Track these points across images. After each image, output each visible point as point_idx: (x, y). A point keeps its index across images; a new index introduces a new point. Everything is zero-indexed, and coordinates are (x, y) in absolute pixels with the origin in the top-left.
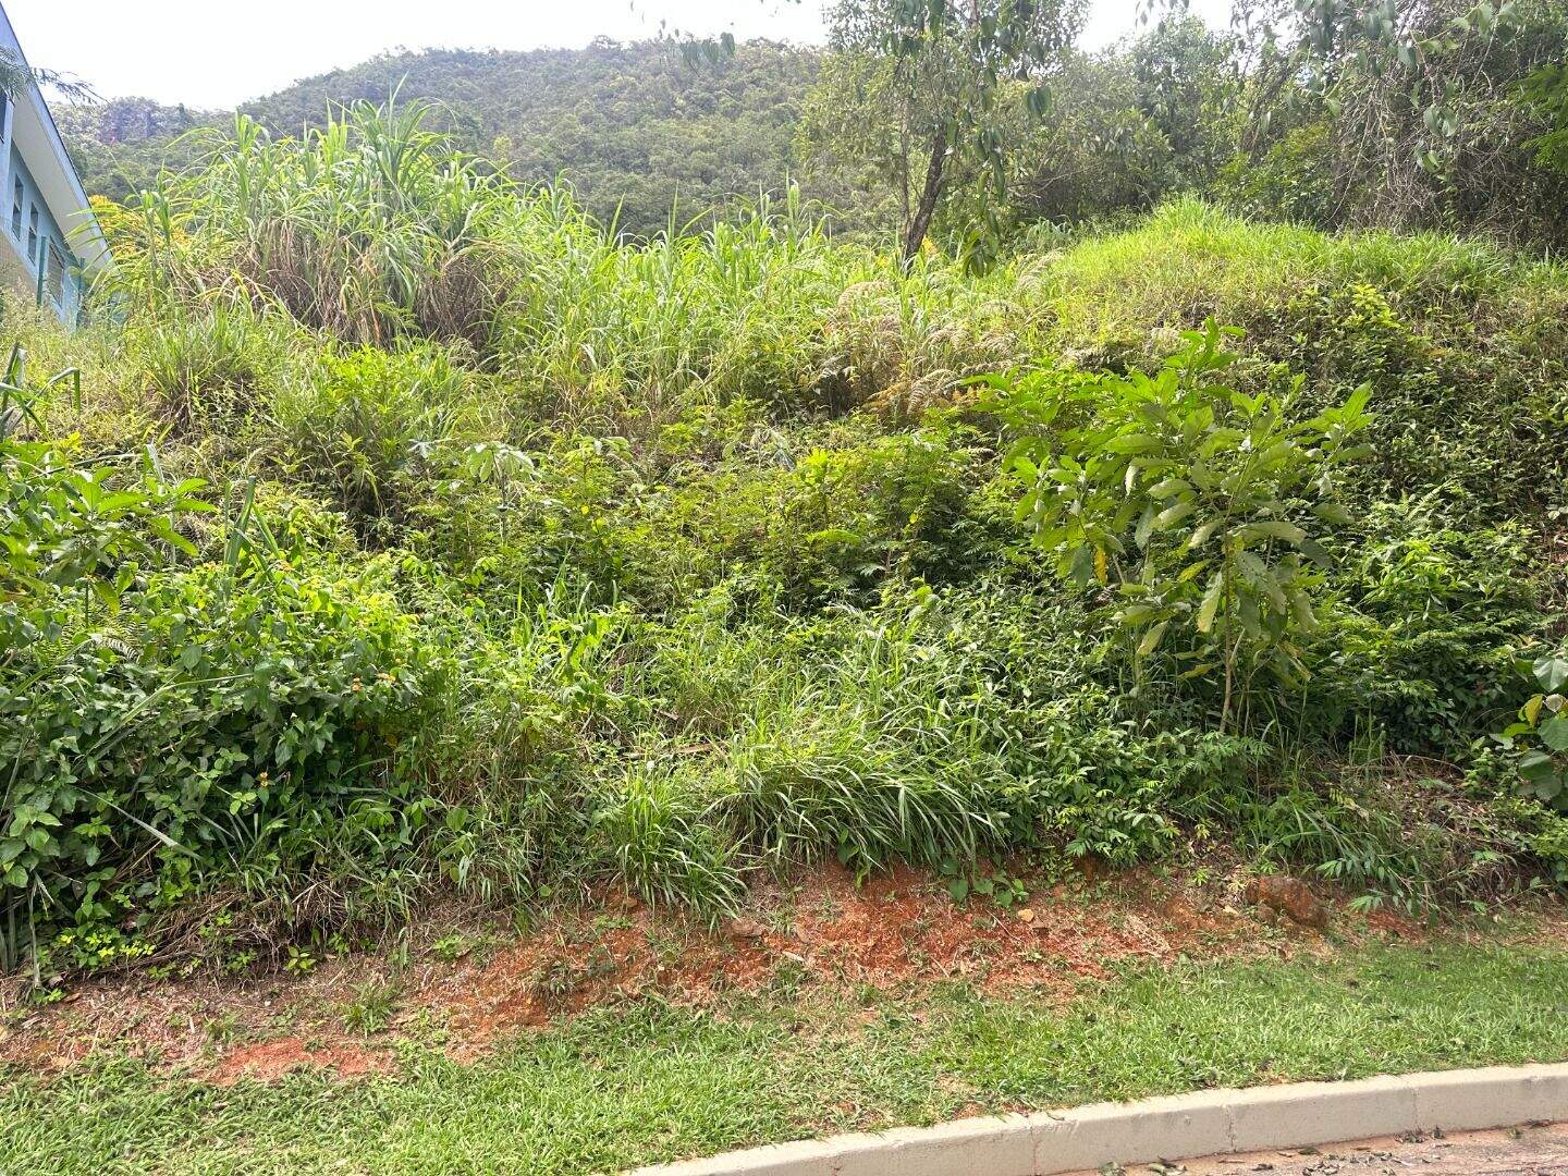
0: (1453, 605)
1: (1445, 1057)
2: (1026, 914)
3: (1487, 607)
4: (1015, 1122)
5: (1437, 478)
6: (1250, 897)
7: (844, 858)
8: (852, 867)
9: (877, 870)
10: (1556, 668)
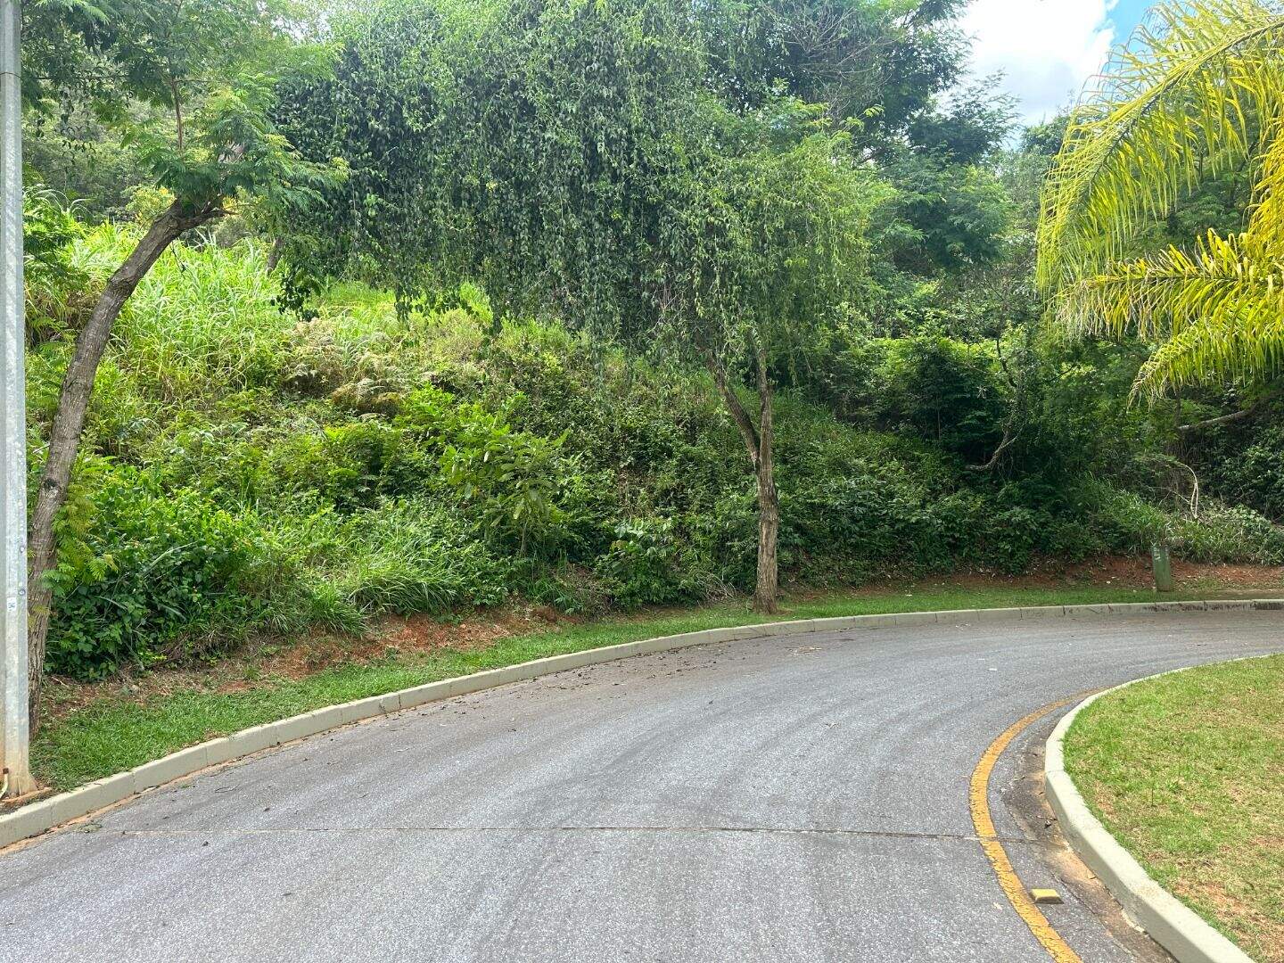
0: (589, 505)
1: (597, 645)
2: (463, 626)
3: (600, 505)
4: (493, 671)
5: (582, 448)
6: (533, 614)
7: (399, 612)
8: (403, 614)
9: (414, 614)
10: (622, 530)
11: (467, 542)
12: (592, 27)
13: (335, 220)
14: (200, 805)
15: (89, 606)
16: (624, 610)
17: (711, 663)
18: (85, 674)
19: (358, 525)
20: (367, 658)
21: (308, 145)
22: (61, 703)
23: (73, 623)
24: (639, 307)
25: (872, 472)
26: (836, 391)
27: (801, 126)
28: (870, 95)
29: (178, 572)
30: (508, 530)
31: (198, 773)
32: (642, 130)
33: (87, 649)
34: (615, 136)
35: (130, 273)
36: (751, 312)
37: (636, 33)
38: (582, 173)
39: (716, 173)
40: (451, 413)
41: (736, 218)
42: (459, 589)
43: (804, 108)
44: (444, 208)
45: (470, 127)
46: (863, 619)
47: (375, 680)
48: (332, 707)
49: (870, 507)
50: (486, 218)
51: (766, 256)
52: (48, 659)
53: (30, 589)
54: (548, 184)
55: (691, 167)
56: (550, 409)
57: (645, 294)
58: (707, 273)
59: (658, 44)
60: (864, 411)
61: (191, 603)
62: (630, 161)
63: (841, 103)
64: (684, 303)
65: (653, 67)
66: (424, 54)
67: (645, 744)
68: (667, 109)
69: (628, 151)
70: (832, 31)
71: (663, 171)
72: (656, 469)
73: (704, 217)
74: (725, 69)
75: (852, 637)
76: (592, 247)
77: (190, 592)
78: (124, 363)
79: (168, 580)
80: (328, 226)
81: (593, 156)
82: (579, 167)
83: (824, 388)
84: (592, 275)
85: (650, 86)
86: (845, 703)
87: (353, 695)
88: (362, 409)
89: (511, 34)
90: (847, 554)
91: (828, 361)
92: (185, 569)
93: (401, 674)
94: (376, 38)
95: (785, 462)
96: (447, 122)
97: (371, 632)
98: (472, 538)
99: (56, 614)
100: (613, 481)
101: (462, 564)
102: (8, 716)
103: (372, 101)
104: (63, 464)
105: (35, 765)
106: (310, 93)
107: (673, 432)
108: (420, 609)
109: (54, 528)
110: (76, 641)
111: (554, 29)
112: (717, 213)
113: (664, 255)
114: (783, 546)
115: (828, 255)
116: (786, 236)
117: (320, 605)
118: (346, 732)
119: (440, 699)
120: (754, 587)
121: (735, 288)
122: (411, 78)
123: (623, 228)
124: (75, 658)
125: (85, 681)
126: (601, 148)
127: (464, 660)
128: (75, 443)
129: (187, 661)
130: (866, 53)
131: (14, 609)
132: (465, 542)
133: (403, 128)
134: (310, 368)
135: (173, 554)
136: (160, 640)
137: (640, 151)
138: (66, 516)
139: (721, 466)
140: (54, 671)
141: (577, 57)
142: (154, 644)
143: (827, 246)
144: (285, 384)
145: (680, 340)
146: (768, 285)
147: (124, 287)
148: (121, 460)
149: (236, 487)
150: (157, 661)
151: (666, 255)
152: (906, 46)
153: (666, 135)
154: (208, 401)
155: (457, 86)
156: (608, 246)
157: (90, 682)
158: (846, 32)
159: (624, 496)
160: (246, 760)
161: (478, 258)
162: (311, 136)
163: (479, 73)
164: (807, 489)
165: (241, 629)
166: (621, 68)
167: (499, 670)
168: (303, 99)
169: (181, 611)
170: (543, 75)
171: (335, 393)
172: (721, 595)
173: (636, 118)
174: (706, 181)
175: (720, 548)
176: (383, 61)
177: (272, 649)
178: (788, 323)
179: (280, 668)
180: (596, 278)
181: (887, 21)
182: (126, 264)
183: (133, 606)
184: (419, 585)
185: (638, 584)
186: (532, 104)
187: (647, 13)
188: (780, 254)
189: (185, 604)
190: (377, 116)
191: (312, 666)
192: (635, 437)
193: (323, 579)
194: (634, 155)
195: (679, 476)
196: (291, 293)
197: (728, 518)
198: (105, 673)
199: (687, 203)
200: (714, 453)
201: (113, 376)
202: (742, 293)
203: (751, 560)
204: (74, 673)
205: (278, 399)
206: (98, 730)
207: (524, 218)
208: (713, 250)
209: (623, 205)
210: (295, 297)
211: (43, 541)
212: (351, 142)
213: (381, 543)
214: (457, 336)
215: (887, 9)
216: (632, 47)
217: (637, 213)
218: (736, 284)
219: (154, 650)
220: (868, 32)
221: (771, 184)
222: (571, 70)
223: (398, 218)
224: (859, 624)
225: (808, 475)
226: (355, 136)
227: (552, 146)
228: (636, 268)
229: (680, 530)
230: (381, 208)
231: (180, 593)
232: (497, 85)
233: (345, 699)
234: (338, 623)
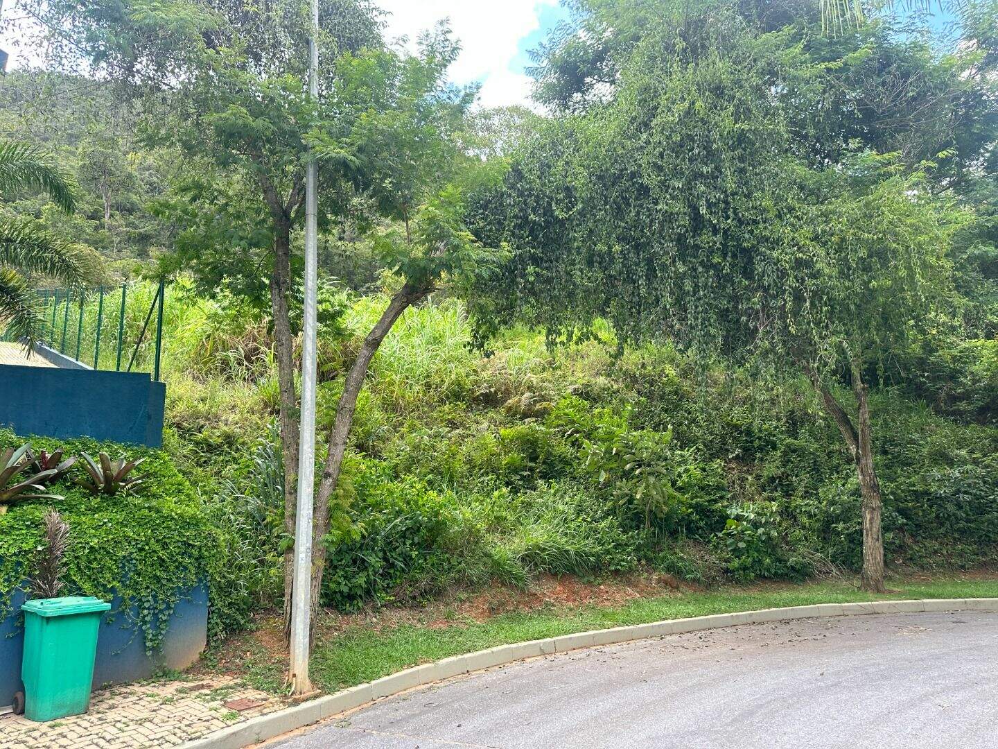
0: (702, 489)
1: (714, 612)
2: (602, 587)
3: (712, 490)
4: (627, 628)
5: (694, 442)
6: (659, 581)
7: (553, 571)
8: (555, 575)
9: (564, 575)
10: (734, 511)
11: (603, 518)
12: (693, 123)
13: (506, 286)
14: (414, 716)
15: (347, 559)
16: (738, 582)
17: (822, 636)
18: (344, 608)
19: (522, 502)
20: (531, 608)
21: (489, 237)
22: (329, 628)
23: (338, 571)
24: (738, 329)
25: (975, 462)
26: (932, 389)
27: (876, 173)
28: (943, 138)
29: (403, 535)
30: (635, 509)
31: (413, 689)
32: (736, 194)
33: (346, 590)
34: (714, 200)
35: (378, 333)
36: (841, 328)
37: (728, 123)
38: (687, 231)
39: (802, 218)
40: (589, 416)
41: (822, 252)
42: (598, 556)
43: (878, 158)
44: (581, 270)
45: (600, 210)
46: (974, 601)
47: (537, 626)
48: (506, 646)
49: (975, 495)
50: (613, 273)
51: (852, 281)
52: (322, 596)
53: (313, 548)
54: (660, 243)
55: (779, 216)
56: (666, 411)
57: (744, 318)
58: (798, 298)
59: (746, 127)
60: (963, 405)
61: (411, 559)
62: (727, 218)
63: (915, 148)
64: (778, 324)
65: (743, 145)
66: (567, 163)
67: (761, 706)
68: (756, 174)
69: (725, 210)
70: (901, 92)
71: (755, 222)
72: (761, 460)
73: (792, 254)
74: (805, 137)
75: (963, 619)
76: (697, 286)
77: (411, 550)
78: (373, 390)
79: (397, 541)
80: (501, 291)
81: (697, 218)
82: (685, 227)
83: (920, 386)
84: (697, 307)
85: (741, 159)
86: (959, 687)
87: (520, 637)
88: (525, 415)
89: (630, 138)
90: (955, 539)
91: (922, 363)
92: (408, 533)
93: (556, 623)
94: (534, 157)
95: (885, 452)
96: (584, 208)
97: (533, 587)
98: (607, 515)
99: (328, 564)
100: (723, 469)
101: (599, 536)
102: (297, 636)
103: (531, 201)
104: (336, 462)
105: (312, 673)
106: (490, 202)
107: (776, 428)
108: (568, 570)
109: (328, 504)
110: (339, 584)
111: (663, 129)
112: (805, 250)
113: (759, 287)
114: (886, 529)
115: (911, 276)
116: (869, 263)
117: (497, 564)
118: (515, 668)
119: (585, 647)
120: (861, 568)
121: (825, 309)
122: (558, 181)
123: (722, 270)
124: (338, 596)
125: (343, 612)
126: (703, 210)
127: (603, 616)
128: (343, 447)
129: (408, 602)
130: (935, 104)
131: (303, 562)
132: (601, 518)
133: (553, 217)
134: (490, 387)
135: (400, 522)
136: (391, 585)
137: (735, 210)
138: (337, 497)
139: (823, 457)
140: (325, 605)
141: (682, 146)
142: (387, 587)
143: (909, 268)
144: (474, 399)
145: (776, 354)
146: (855, 304)
147: (374, 343)
148: (370, 456)
149: (441, 474)
150: (389, 600)
151: (761, 287)
152: (974, 93)
153: (758, 194)
154: (425, 413)
155: (591, 182)
156: (710, 284)
157: (346, 614)
158: (913, 91)
159: (733, 482)
160: (445, 683)
161: (607, 302)
162: (491, 230)
163: (607, 170)
164: (909, 478)
165: (443, 580)
166: (717, 150)
167: (632, 627)
168: (485, 207)
169: (405, 565)
170: (655, 164)
171: (506, 404)
172: (829, 573)
173: (731, 185)
174: (793, 225)
175: (826, 529)
176: (539, 173)
177: (463, 596)
178: (877, 335)
179: (469, 611)
180: (700, 309)
181: (953, 76)
182: (376, 328)
183: (374, 560)
184: (567, 552)
185: (750, 560)
186: (647, 186)
187: (737, 107)
188: (865, 278)
189: (407, 559)
190: (534, 210)
191: (493, 611)
192: (741, 433)
193: (499, 544)
194: (730, 213)
195: (784, 466)
196: (477, 338)
197: (832, 503)
198: (356, 608)
199: (778, 244)
200: (815, 446)
201: (367, 398)
202: (832, 312)
203: (856, 539)
204: (336, 607)
205: (469, 409)
206: (350, 650)
207: (641, 270)
208: (803, 279)
209: (723, 251)
210: (478, 342)
211: (322, 513)
212: (517, 231)
213: (539, 517)
214: (593, 358)
215: (952, 66)
216: (726, 133)
217: (734, 256)
218: (826, 306)
219: (387, 593)
220: (936, 88)
221: (852, 223)
222: (677, 157)
223: (549, 281)
224: (970, 607)
225: (910, 465)
226: (520, 227)
227: (663, 215)
228: (735, 299)
229: (788, 513)
230: (537, 274)
231: (404, 550)
232: (621, 176)
233: (515, 640)
234: (510, 579)
